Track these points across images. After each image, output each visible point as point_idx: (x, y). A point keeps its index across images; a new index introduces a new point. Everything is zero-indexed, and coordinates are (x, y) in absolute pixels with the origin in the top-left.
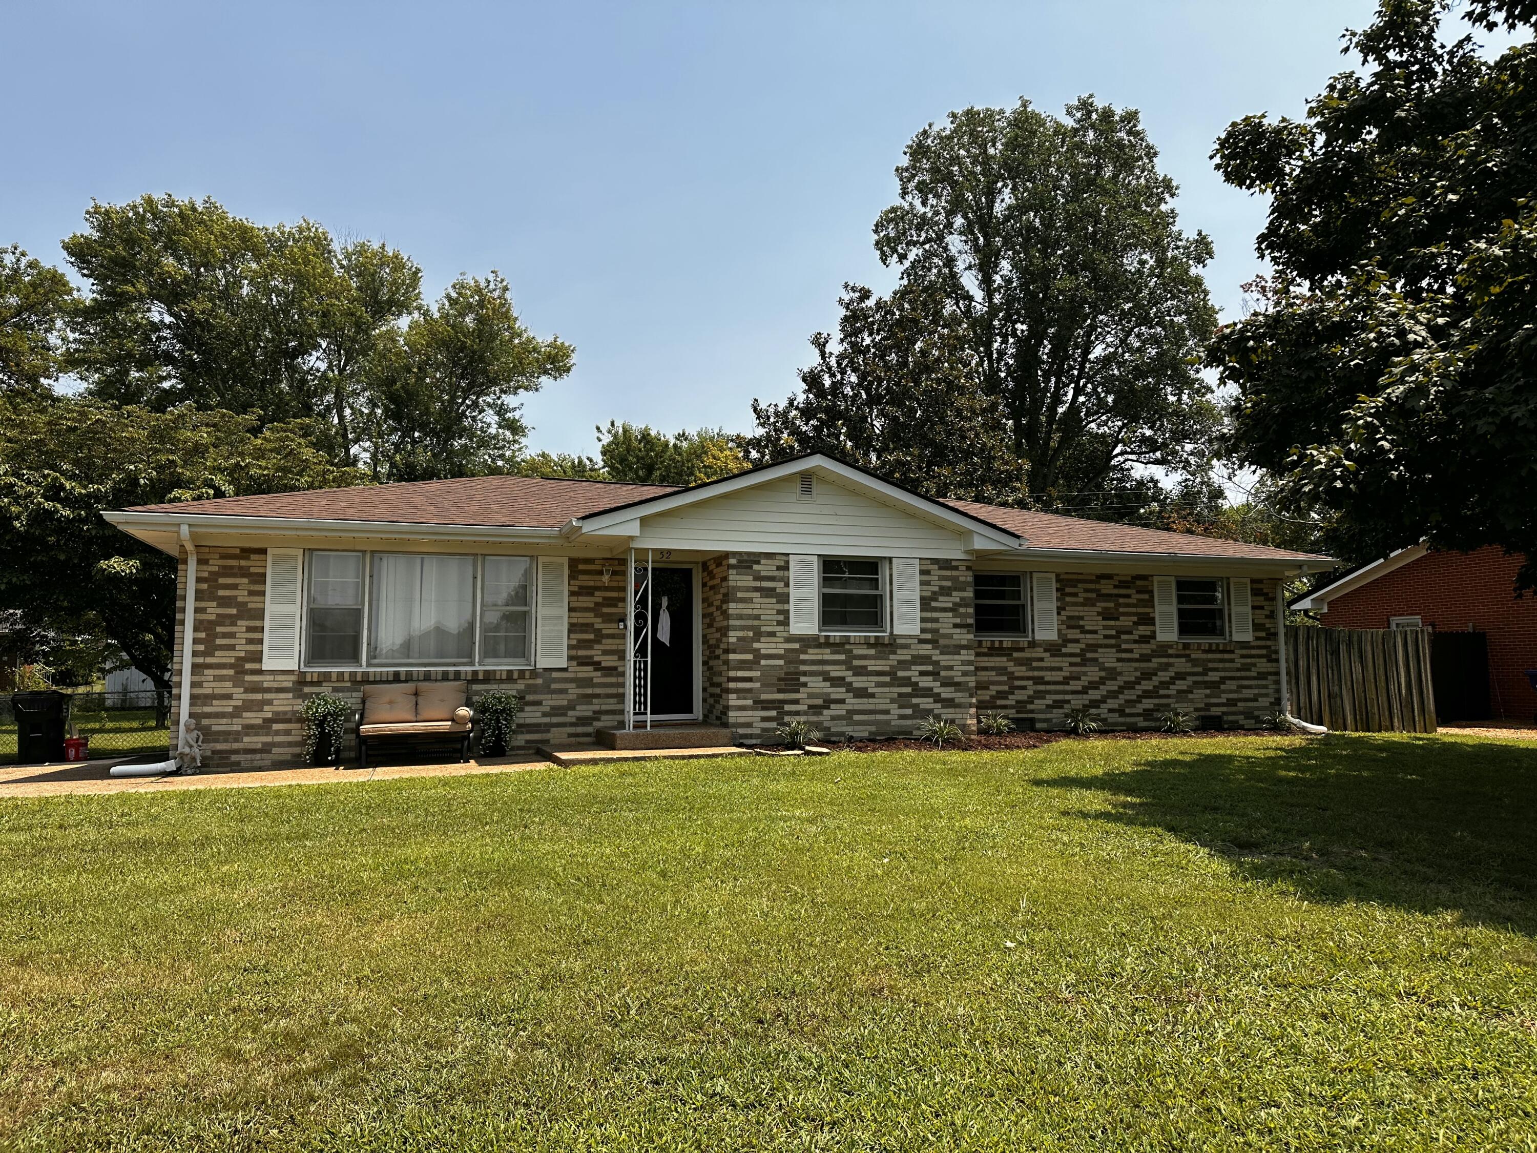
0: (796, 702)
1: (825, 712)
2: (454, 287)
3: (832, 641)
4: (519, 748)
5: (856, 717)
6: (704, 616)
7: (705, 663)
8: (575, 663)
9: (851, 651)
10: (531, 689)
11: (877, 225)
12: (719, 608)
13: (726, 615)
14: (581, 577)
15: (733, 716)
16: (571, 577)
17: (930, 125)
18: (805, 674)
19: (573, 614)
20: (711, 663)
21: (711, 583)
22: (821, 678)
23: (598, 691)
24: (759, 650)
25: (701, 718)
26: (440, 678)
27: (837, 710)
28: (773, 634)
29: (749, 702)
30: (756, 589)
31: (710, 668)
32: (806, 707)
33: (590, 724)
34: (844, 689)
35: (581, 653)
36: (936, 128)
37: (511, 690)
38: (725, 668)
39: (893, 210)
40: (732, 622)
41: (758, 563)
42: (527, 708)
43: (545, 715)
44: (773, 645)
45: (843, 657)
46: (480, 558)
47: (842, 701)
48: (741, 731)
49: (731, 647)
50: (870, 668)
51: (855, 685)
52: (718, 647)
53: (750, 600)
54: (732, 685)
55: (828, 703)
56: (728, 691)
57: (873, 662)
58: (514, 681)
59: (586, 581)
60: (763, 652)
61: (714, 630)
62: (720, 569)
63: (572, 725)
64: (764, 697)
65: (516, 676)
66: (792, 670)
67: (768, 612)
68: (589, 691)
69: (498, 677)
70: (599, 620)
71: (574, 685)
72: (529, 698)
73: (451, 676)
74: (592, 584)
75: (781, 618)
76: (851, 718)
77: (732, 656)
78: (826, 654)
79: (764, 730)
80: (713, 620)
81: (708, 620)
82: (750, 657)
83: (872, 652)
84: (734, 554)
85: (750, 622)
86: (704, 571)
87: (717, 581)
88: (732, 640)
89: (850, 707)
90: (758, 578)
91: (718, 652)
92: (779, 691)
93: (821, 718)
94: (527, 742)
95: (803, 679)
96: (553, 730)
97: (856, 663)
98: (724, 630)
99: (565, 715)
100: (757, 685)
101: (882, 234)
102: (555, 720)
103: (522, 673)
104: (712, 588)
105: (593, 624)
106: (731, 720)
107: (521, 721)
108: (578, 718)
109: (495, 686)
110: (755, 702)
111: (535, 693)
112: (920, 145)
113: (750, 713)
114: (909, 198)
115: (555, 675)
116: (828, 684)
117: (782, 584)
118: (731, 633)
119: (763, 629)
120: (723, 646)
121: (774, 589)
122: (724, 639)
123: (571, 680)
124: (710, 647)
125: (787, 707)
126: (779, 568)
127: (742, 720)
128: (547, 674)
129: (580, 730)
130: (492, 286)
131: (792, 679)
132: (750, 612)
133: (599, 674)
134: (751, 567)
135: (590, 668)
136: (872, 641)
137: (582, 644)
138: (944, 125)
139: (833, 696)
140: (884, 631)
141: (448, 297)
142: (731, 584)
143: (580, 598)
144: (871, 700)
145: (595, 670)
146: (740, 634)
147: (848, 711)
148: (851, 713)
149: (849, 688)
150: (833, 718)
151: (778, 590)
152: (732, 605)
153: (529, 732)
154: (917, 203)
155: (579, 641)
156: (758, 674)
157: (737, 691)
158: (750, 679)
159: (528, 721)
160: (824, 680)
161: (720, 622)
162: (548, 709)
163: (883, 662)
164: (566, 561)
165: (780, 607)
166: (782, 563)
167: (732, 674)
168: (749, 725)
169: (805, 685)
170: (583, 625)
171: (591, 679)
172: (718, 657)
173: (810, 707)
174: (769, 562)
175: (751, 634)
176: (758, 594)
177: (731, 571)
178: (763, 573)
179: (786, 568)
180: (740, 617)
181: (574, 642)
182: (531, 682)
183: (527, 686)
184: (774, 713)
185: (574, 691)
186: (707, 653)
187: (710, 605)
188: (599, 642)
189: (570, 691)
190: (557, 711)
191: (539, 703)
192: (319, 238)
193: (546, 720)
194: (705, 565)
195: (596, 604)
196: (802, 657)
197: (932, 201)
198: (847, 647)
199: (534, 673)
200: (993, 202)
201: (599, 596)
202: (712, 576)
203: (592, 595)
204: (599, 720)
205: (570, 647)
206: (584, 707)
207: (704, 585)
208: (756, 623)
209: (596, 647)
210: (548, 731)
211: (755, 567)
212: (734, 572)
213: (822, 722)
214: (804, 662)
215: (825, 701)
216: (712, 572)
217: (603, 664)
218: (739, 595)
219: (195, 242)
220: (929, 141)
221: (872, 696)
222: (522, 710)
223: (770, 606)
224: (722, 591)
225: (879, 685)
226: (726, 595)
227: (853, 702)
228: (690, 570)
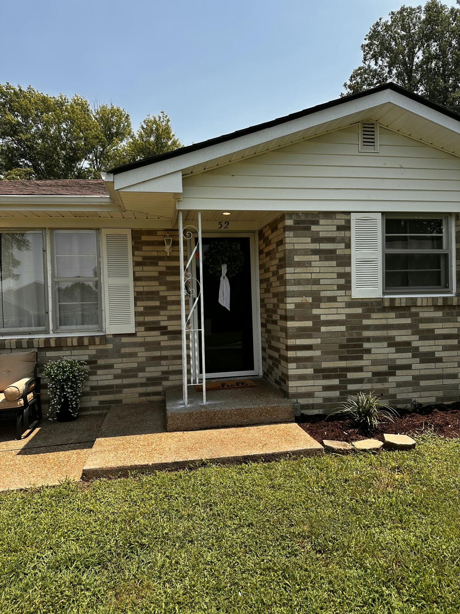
0: (360, 369)
1: (391, 379)
2: (144, 122)
3: (397, 304)
4: (94, 408)
5: (423, 383)
6: (261, 281)
7: (263, 325)
8: (142, 328)
9: (417, 314)
10: (102, 354)
11: (351, 77)
12: (275, 273)
13: (283, 281)
14: (145, 248)
15: (293, 386)
16: (134, 248)
17: (380, 19)
18: (368, 340)
19: (139, 283)
20: (270, 326)
21: (266, 250)
22: (385, 344)
23: (165, 353)
24: (318, 316)
25: (261, 374)
26: (14, 346)
27: (402, 376)
28: (333, 299)
29: (310, 371)
30: (315, 252)
31: (268, 331)
32: (370, 375)
33: (160, 384)
34: (410, 355)
35: (148, 319)
36: (383, 21)
37: (83, 355)
38: (283, 335)
39: (360, 69)
40: (289, 288)
41: (317, 223)
42: (99, 372)
43: (116, 377)
44: (334, 311)
45: (408, 321)
46: (48, 232)
47: (408, 367)
48: (302, 401)
49: (288, 314)
50: (437, 332)
51: (422, 349)
52: (275, 312)
53: (308, 264)
54: (291, 354)
55: (393, 369)
56: (288, 360)
57: (440, 325)
58: (86, 347)
59: (152, 251)
60: (323, 318)
61: (270, 295)
62: (275, 234)
63: (142, 385)
64: (325, 365)
65: (86, 342)
66: (355, 336)
67: (328, 276)
68: (157, 354)
69: (69, 344)
70: (164, 288)
71: (143, 349)
72: (101, 362)
73: (25, 345)
74: (155, 254)
75: (342, 281)
76: (418, 384)
77: (290, 324)
78: (392, 319)
79: (326, 399)
80: (270, 285)
81: (265, 285)
82: (309, 324)
83: (439, 314)
84: (291, 214)
85: (308, 288)
86: (260, 239)
87: (273, 246)
88: (290, 307)
89: (417, 373)
90: (317, 239)
91: (276, 317)
92: (341, 359)
93: (386, 385)
94: (101, 402)
95: (366, 345)
96: (125, 390)
97: (422, 326)
98: (282, 297)
99: (136, 376)
100: (318, 353)
101: (354, 82)
102: (126, 381)
103: (92, 339)
104: (268, 254)
105: (158, 292)
106: (291, 391)
107: (94, 384)
108: (148, 379)
109: (68, 353)
110: (316, 371)
111: (107, 357)
112: (374, 31)
113: (311, 382)
114: (367, 63)
115: (124, 340)
116: (393, 349)
117: (342, 245)
118: (289, 300)
119: (323, 294)
120: (279, 312)
121: (333, 251)
122: (281, 306)
123: (140, 345)
124: (267, 311)
125: (350, 375)
126: (339, 228)
127: (303, 390)
128: (117, 340)
129: (150, 389)
130: (162, 120)
131: (355, 346)
132: (308, 276)
133: (166, 338)
134: (309, 229)
135: (157, 333)
136: (440, 303)
137: (149, 311)
138: (387, 19)
139: (398, 362)
140: (450, 292)
141: (143, 128)
142: (288, 247)
143: (145, 268)
144: (438, 365)
145: (162, 334)
146: (298, 300)
147: (414, 377)
148: (417, 378)
149: (416, 352)
150: (399, 385)
151: (338, 252)
152: (288, 270)
153: (102, 394)
154: (372, 63)
155: (146, 308)
156: (318, 341)
157: (296, 360)
158: (309, 347)
159: (101, 383)
160: (389, 346)
161: (277, 287)
162: (119, 372)
163: (451, 325)
164: (129, 233)
165: (341, 270)
166: (342, 223)
167: (291, 342)
168: (310, 395)
169: (368, 351)
170: (148, 293)
171: (159, 343)
172: (275, 322)
173: (375, 374)
174: (329, 222)
175: (310, 300)
176: (317, 257)
177: (287, 234)
178: (322, 235)
179: (347, 227)
180: (298, 282)
181: (141, 309)
182: (101, 347)
183: (98, 351)
184: (336, 382)
185: (143, 354)
186: (265, 316)
187: (267, 270)
188: (165, 309)
189: (139, 354)
190: (127, 373)
191: (111, 367)
192: (83, 104)
193: (118, 382)
194: (261, 234)
195: (161, 273)
196: (365, 322)
197: (380, 62)
198: (413, 310)
199: (104, 339)
200: (413, 59)
201: (162, 265)
202: (267, 242)
203: (156, 264)
204: (167, 379)
205: (137, 314)
206: (153, 369)
207: (261, 252)
208: (315, 288)
209: (162, 313)
210: (120, 392)
211: (314, 228)
212: (291, 234)
213: (387, 390)
214: (367, 328)
215: (390, 368)
216: (267, 238)
217: (170, 329)
218: (297, 258)
219: (21, 105)
220: (379, 28)
221: (440, 360)
222: (95, 374)
223: (330, 270)
224: (278, 255)
225: (446, 348)
226: (282, 259)
227: (419, 368)
228: (248, 239)
